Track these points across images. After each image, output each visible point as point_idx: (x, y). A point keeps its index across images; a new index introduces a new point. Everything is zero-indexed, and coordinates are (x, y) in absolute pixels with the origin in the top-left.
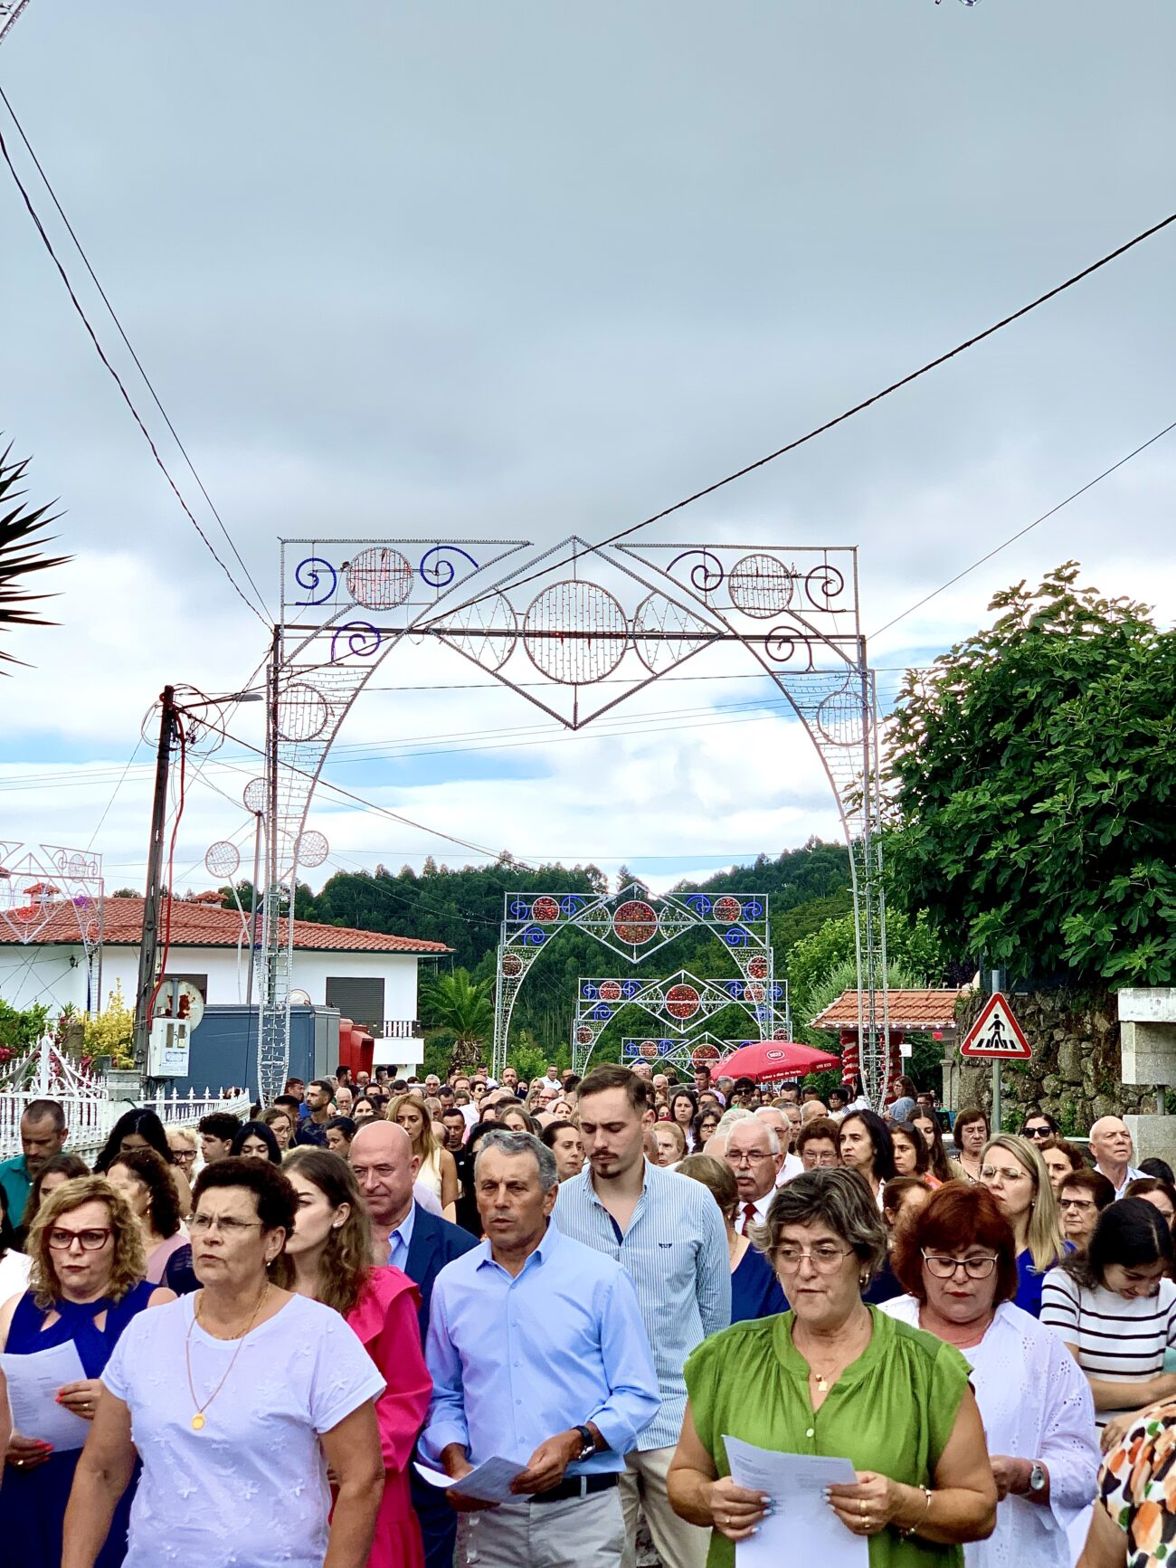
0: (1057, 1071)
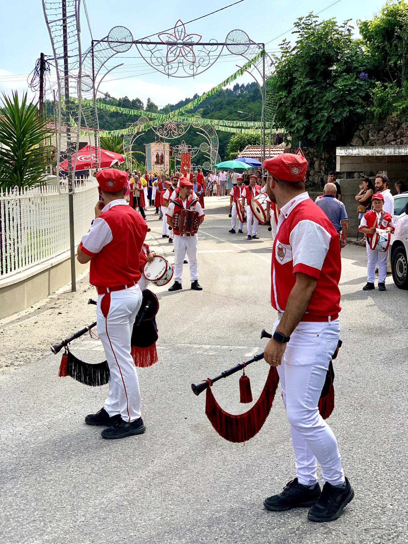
0: (314, 168)
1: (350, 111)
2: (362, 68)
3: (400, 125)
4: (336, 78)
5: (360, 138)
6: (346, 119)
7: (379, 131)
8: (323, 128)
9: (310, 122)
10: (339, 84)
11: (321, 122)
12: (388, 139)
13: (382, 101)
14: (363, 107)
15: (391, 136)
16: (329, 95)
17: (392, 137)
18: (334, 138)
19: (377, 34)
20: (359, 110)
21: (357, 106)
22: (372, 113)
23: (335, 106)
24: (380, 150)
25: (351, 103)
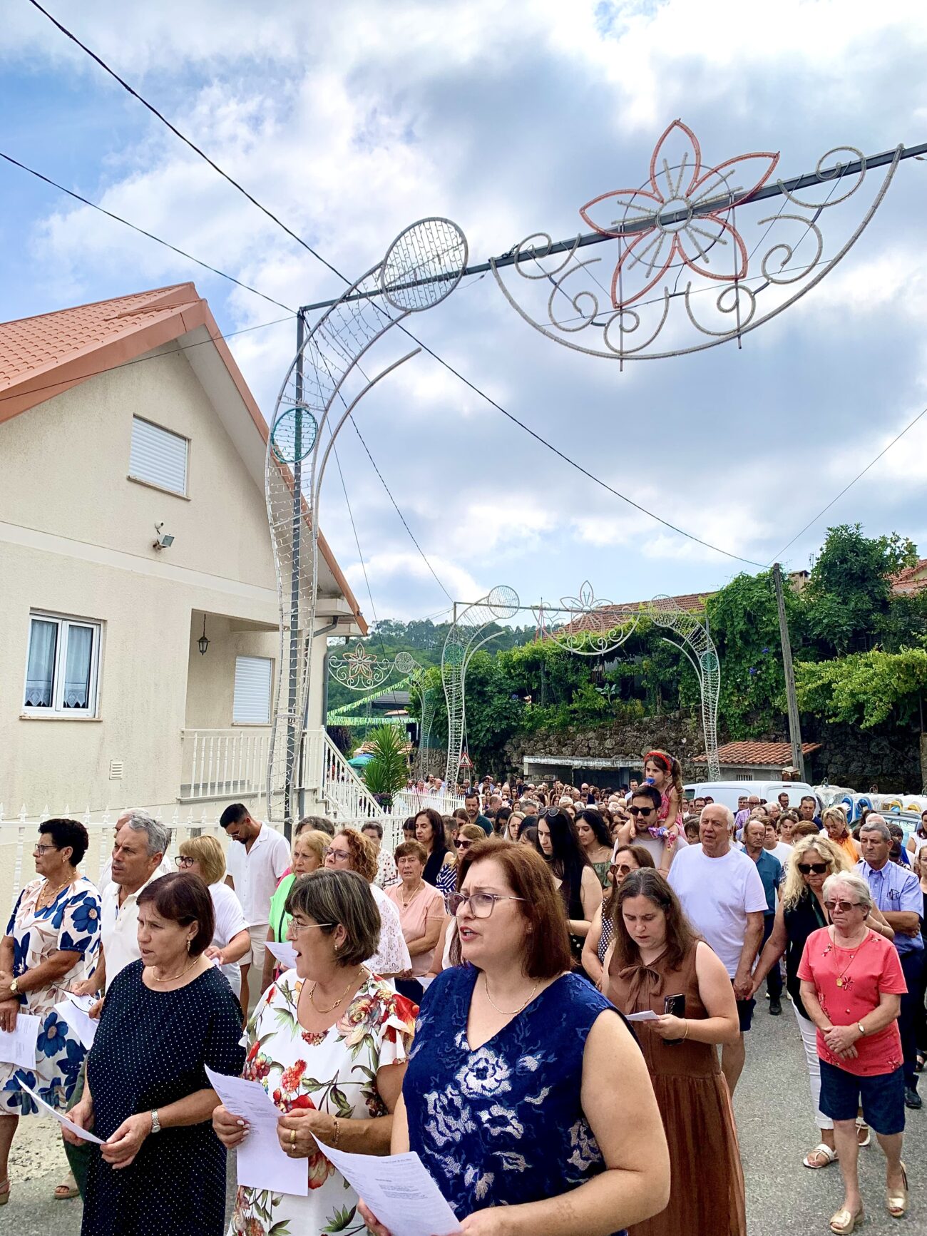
1: (507, 724)
2: (510, 690)
3: (548, 737)
4: (492, 698)
5: (512, 745)
6: (502, 730)
7: (529, 741)
8: (485, 735)
9: (471, 730)
10: (496, 702)
11: (481, 731)
12: (538, 747)
13: (531, 718)
14: (515, 721)
15: (540, 745)
16: (488, 711)
17: (542, 746)
18: (491, 744)
19: (519, 664)
20: (513, 723)
21: (511, 720)
22: (523, 726)
23: (495, 720)
24: (569, 761)
25: (507, 718)
